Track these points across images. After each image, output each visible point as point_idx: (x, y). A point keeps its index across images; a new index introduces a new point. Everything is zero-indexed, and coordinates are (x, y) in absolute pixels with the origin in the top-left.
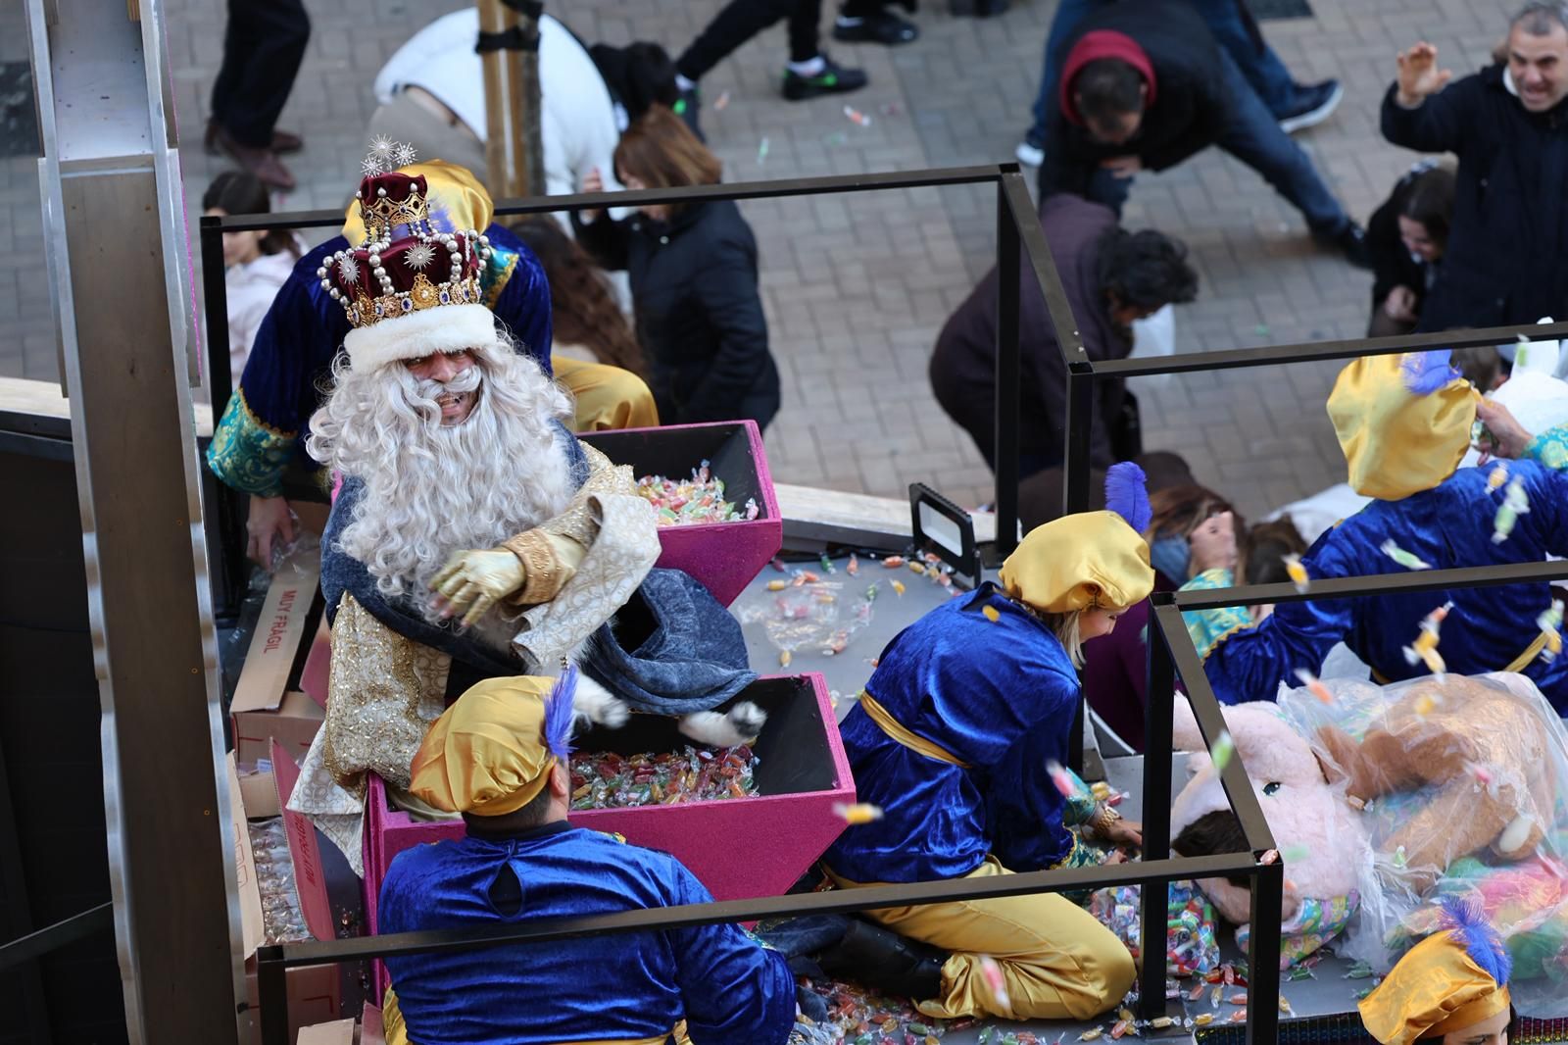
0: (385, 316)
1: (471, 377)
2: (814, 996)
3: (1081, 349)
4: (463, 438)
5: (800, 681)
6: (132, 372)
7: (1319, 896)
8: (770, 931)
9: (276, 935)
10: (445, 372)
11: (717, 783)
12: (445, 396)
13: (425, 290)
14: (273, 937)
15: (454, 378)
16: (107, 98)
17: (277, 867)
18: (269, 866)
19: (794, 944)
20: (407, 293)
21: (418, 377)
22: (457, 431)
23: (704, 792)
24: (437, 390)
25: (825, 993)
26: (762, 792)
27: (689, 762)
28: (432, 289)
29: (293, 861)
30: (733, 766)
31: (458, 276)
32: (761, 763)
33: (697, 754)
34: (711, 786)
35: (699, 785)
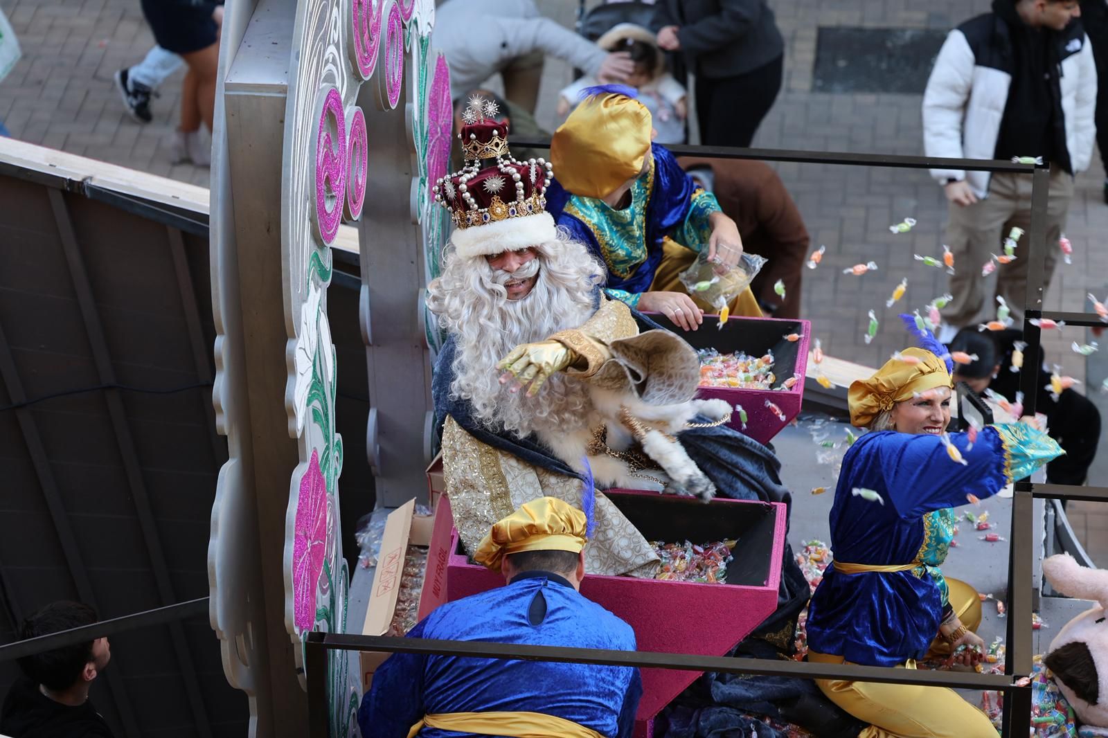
0: (473, 224)
1: (532, 267)
2: (768, 729)
3: (1039, 301)
4: (524, 310)
5: (770, 508)
10: (510, 265)
11: (701, 570)
12: (512, 281)
13: (499, 208)
15: (518, 268)
16: (276, 44)
19: (760, 692)
20: (486, 209)
21: (493, 268)
22: (519, 304)
23: (690, 574)
24: (506, 277)
25: (779, 729)
26: (728, 582)
27: (686, 552)
28: (504, 206)
29: (424, 579)
30: (715, 560)
31: (523, 197)
32: (733, 561)
33: (692, 548)
34: (696, 571)
35: (687, 569)
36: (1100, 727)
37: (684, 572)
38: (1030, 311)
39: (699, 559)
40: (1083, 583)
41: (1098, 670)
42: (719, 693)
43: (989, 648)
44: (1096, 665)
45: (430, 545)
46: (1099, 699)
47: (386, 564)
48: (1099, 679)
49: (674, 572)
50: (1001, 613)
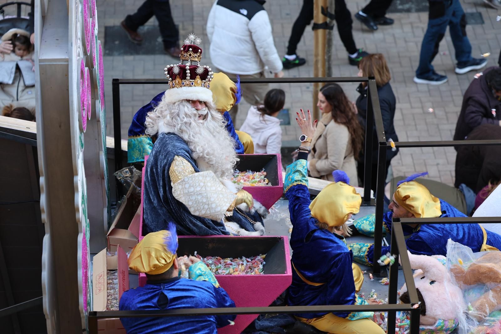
0: (184, 86)
3: (384, 138)
5: (280, 238)
6: (60, 126)
7: (444, 319)
8: (269, 318)
9: (111, 307)
11: (251, 269)
13: (199, 81)
14: (110, 308)
16: (58, 40)
17: (115, 286)
18: (113, 285)
19: (276, 323)
20: (193, 80)
23: (247, 272)
26: (265, 273)
27: (243, 262)
29: (118, 284)
30: (257, 264)
32: (265, 264)
33: (246, 260)
34: (249, 270)
35: (245, 269)
36: (428, 325)
37: (244, 271)
38: (381, 142)
39: (250, 264)
40: (414, 262)
41: (425, 300)
42: (258, 325)
43: (370, 295)
44: (424, 298)
45: (118, 269)
46: (426, 313)
47: (97, 280)
48: (426, 304)
49: (240, 271)
50: (372, 279)
